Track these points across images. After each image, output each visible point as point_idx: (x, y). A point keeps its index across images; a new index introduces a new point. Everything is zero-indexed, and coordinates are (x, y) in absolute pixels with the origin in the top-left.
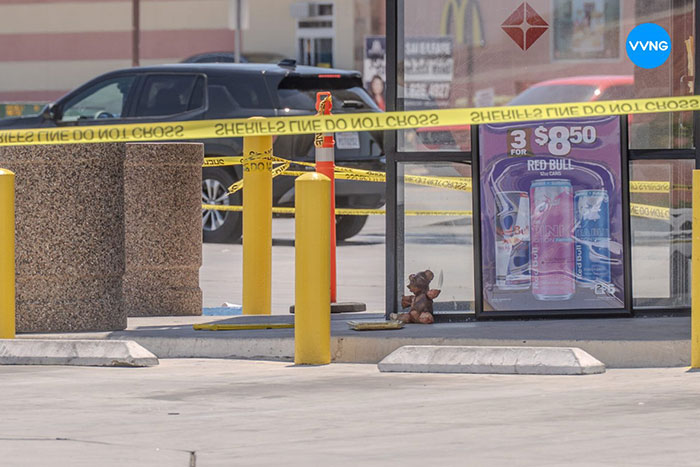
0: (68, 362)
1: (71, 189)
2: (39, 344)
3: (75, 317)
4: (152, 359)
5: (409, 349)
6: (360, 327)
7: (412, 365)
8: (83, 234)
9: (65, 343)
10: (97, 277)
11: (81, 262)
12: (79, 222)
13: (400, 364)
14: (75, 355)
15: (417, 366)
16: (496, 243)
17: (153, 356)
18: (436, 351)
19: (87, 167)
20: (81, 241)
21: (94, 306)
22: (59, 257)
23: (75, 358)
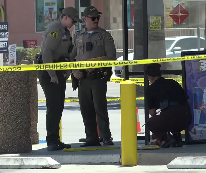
0: (20, 167)
1: (8, 90)
2: (5, 159)
3: (11, 147)
4: (58, 165)
5: (181, 158)
6: (142, 148)
7: (183, 165)
8: (13, 110)
9: (18, 159)
10: (19, 129)
11: (13, 122)
12: (12, 104)
13: (177, 165)
14: (23, 164)
15: (186, 166)
16: (194, 110)
17: (59, 164)
18: (194, 159)
19: (15, 80)
20: (12, 113)
21: (19, 141)
22: (3, 120)
23: (23, 165)
